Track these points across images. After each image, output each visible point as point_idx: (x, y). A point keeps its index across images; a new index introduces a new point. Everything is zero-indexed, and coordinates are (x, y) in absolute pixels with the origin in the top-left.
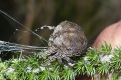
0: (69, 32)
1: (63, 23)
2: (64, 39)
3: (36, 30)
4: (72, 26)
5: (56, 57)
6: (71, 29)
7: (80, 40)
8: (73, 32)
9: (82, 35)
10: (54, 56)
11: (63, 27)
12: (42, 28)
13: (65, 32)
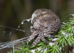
0: (42, 15)
1: (35, 11)
2: (40, 21)
3: (19, 27)
4: (43, 11)
5: (39, 38)
6: (44, 13)
7: (53, 18)
8: (45, 14)
9: (53, 14)
10: (38, 38)
11: (36, 13)
12: (22, 23)
13: (39, 16)
